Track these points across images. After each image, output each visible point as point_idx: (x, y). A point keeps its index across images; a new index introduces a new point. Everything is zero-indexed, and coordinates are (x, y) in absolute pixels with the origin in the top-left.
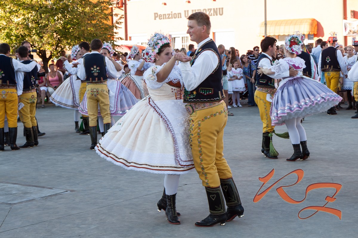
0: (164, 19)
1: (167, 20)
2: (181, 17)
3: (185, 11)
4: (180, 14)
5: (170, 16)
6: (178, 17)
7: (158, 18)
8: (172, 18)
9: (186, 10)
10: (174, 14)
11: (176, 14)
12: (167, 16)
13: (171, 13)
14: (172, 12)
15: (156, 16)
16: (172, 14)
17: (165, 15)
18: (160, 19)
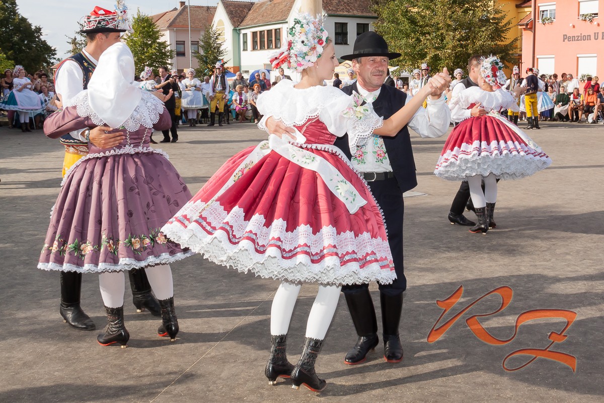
0: (573, 41)
1: (576, 42)
2: (590, 39)
3: (595, 33)
4: (590, 36)
5: (580, 38)
6: (588, 40)
7: (566, 40)
8: (581, 40)
9: (597, 32)
10: (583, 36)
11: (585, 36)
12: (576, 38)
14: (581, 34)
15: (565, 37)
16: (581, 36)
17: (575, 36)
18: (568, 41)
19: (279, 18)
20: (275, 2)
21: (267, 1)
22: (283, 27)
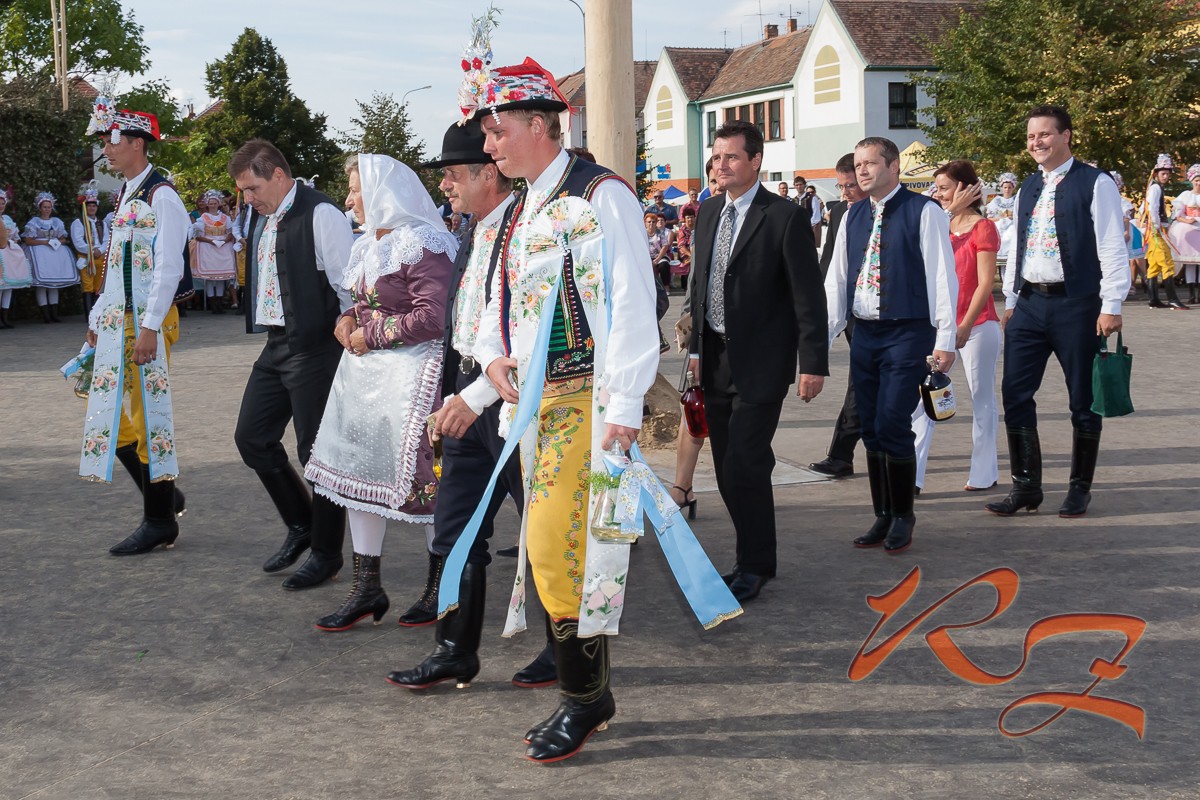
19: (777, 79)
20: (773, 46)
21: (757, 46)
22: (786, 96)
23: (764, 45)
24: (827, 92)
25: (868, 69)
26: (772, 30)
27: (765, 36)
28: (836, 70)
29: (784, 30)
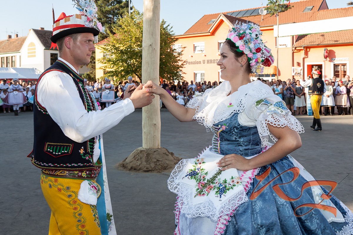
0: (191, 64)
2: (201, 63)
3: (203, 60)
7: (188, 64)
8: (196, 64)
11: (198, 62)
13: (195, 61)
19: (14, 50)
20: (11, 41)
21: (5, 41)
22: (17, 55)
23: (8, 40)
24: (32, 55)
25: (45, 49)
26: (10, 37)
27: (8, 38)
28: (35, 49)
29: (14, 37)
